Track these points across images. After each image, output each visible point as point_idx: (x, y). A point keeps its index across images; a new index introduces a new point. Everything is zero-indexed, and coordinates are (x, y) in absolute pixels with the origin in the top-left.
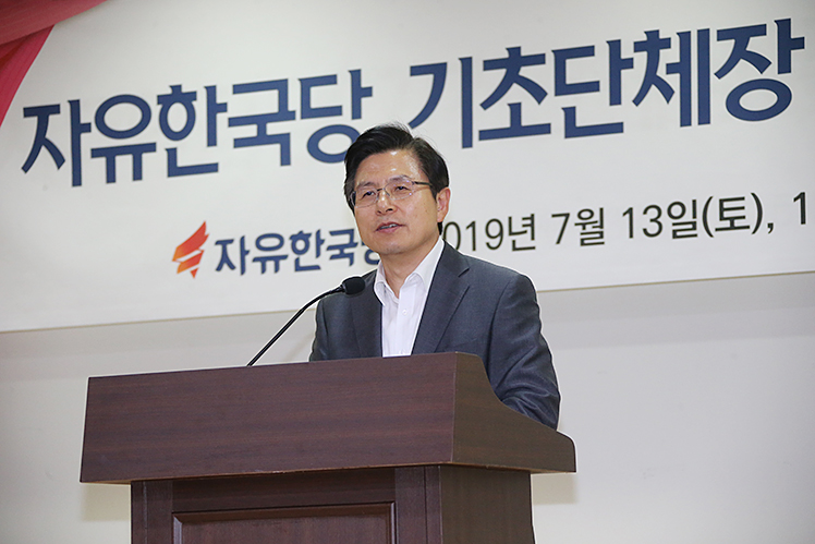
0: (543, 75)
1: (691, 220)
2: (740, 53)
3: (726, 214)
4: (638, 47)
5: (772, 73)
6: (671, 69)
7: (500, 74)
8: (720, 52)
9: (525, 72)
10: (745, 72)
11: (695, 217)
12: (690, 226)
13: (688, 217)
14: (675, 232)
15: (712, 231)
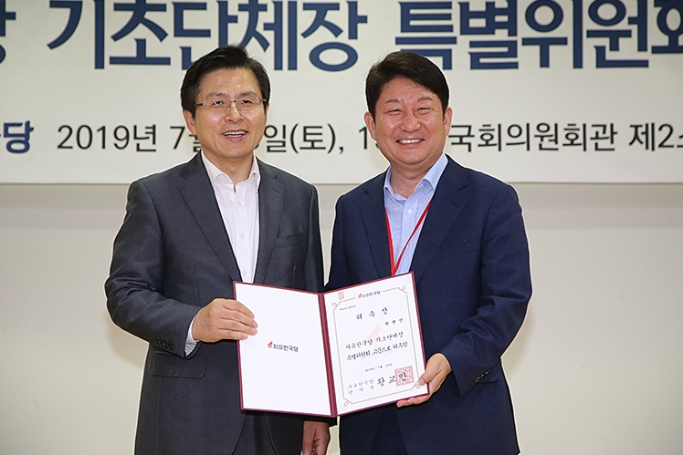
0: (165, 20)
1: (281, 139)
2: (320, 21)
3: (308, 137)
4: (242, 8)
5: (343, 38)
6: (267, 27)
7: (128, 15)
8: (305, 19)
9: (149, 15)
10: (323, 35)
11: (284, 137)
12: (281, 144)
13: (279, 137)
14: (269, 147)
15: (297, 148)
